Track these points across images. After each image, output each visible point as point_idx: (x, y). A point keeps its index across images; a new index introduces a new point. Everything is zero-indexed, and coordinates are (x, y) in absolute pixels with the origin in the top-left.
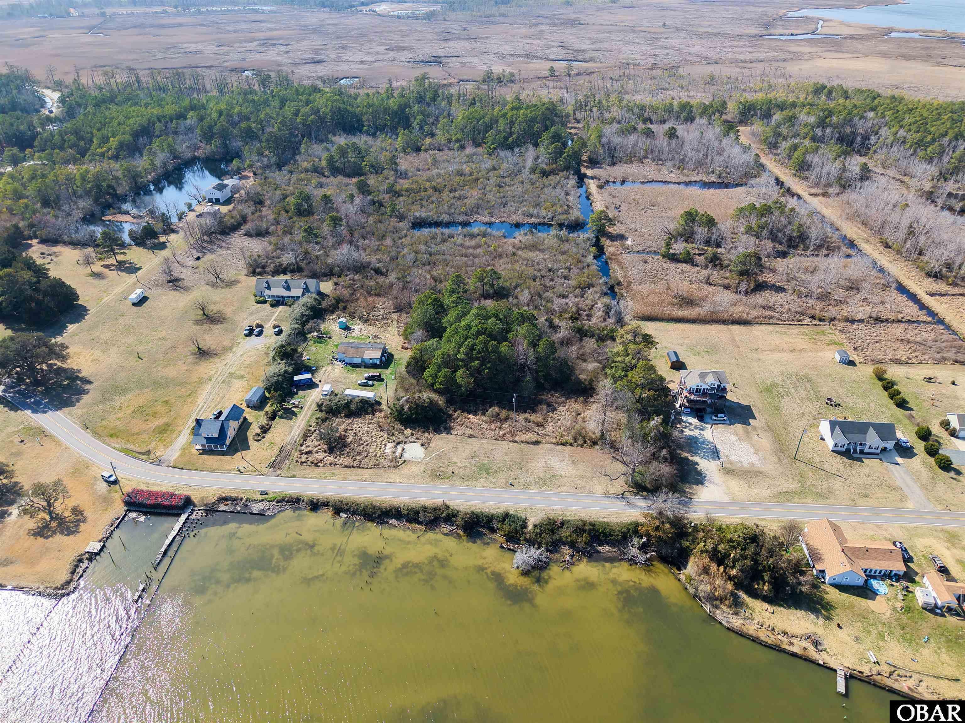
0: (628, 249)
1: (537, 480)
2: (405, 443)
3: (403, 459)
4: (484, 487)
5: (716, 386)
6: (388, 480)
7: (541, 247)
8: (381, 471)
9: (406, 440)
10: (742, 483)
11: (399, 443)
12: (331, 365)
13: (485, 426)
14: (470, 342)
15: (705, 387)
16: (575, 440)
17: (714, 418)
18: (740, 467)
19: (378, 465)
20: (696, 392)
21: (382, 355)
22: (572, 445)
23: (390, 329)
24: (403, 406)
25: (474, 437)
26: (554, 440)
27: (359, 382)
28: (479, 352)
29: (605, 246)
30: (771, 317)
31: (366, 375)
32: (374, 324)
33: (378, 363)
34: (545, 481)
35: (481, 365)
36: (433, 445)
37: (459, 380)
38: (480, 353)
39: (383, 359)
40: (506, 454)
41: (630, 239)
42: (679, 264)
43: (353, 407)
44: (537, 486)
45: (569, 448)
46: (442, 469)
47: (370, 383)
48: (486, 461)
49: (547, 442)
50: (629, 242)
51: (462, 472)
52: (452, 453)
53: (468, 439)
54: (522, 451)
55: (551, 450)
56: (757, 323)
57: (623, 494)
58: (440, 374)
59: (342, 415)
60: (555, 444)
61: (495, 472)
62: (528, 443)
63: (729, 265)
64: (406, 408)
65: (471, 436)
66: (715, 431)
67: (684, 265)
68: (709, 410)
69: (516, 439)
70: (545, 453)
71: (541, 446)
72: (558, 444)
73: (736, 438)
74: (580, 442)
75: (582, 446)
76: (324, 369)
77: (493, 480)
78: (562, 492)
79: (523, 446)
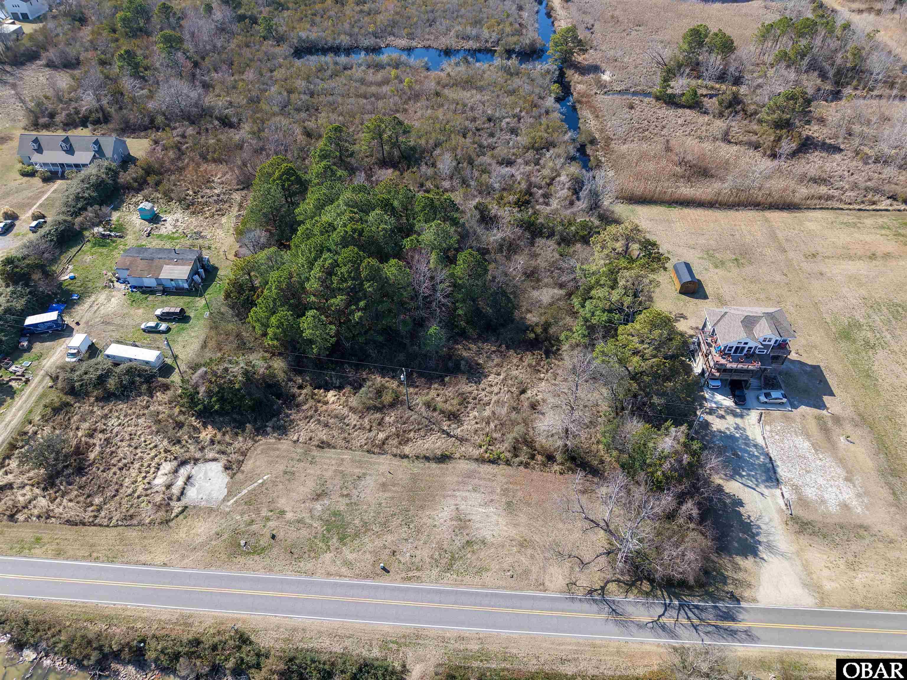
0: (605, 87)
1: (436, 556)
2: (196, 461)
3: (184, 501)
4: (329, 574)
5: (772, 343)
6: (142, 558)
7: (479, 84)
8: (132, 534)
9: (198, 455)
10: (834, 554)
11: (183, 463)
12: (107, 290)
13: (353, 419)
14: (327, 258)
15: (752, 344)
16: (515, 451)
17: (763, 399)
18: (824, 516)
19: (132, 517)
20: (735, 352)
21: (194, 272)
22: (508, 463)
23: (224, 220)
24: (196, 387)
25: (329, 446)
26: (476, 453)
27: (143, 326)
28: (343, 280)
29: (572, 83)
30: (830, 198)
31: (158, 312)
32: (202, 212)
33: (186, 286)
34: (453, 557)
35: (349, 304)
36: (247, 466)
37: (307, 334)
38: (346, 281)
39: (196, 277)
40: (384, 486)
41: (608, 73)
42: (680, 111)
43: (112, 383)
44: (435, 572)
45: (501, 470)
46: (254, 527)
47: (163, 326)
48: (342, 505)
49: (464, 457)
50: (606, 77)
51: (292, 535)
52: (281, 486)
53: (315, 452)
54: (414, 478)
55: (470, 475)
56: (808, 208)
57: (603, 588)
58: (273, 320)
59: (92, 399)
60: (477, 460)
61: (357, 535)
62: (427, 458)
63: (756, 113)
64: (202, 390)
65: (323, 445)
66: (768, 428)
67: (688, 111)
68: (753, 382)
69: (407, 450)
70: (458, 483)
71: (450, 466)
72: (480, 460)
73: (807, 444)
74: (523, 458)
75: (526, 465)
76: (93, 298)
77: (351, 557)
78: (484, 586)
79: (418, 467)
